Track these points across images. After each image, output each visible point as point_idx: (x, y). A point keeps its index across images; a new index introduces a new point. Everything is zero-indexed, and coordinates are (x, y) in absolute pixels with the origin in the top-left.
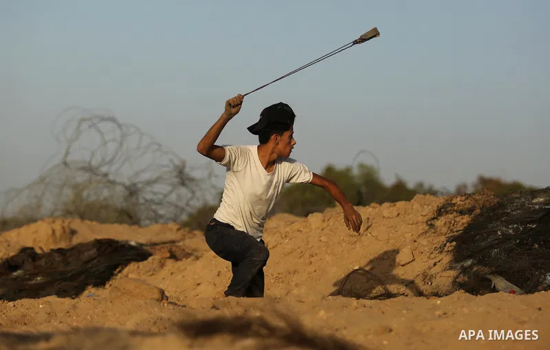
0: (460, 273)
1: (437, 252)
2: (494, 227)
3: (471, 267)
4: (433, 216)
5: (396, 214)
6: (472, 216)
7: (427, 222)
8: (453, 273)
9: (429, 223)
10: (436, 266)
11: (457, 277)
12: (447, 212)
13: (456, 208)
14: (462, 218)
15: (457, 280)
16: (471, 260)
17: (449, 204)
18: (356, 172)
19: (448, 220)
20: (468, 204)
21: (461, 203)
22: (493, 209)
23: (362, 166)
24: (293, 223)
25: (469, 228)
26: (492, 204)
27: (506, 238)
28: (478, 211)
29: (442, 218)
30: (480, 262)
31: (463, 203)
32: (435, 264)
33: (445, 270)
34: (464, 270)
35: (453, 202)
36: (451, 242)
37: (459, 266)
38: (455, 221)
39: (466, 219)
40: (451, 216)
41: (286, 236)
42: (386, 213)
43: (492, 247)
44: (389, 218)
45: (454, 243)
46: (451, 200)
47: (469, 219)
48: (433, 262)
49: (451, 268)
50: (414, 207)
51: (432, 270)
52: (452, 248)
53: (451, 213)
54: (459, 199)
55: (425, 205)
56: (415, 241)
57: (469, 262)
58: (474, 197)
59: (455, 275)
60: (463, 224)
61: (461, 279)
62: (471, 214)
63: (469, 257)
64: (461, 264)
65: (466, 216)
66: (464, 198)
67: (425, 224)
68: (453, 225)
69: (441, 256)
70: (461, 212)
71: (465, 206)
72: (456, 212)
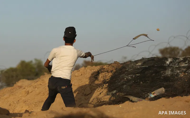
0: (112, 96)
1: (101, 88)
2: (122, 77)
3: (116, 93)
4: (96, 74)
5: (80, 74)
6: (112, 73)
7: (94, 77)
8: (108, 97)
9: (95, 77)
10: (101, 94)
11: (111, 98)
12: (102, 72)
13: (105, 70)
14: (108, 74)
15: (111, 99)
16: (115, 91)
17: (102, 68)
19: (103, 75)
20: (110, 68)
21: (107, 68)
22: (121, 69)
23: (36, 60)
24: (37, 81)
25: (112, 78)
26: (120, 67)
27: (128, 81)
28: (115, 71)
29: (100, 74)
30: (120, 91)
31: (108, 68)
32: (100, 94)
33: (105, 95)
34: (113, 95)
35: (104, 68)
36: (106, 84)
37: (111, 93)
38: (106, 76)
39: (110, 74)
40: (103, 73)
41: (35, 87)
42: (76, 74)
43: (123, 84)
44: (78, 76)
45: (107, 84)
46: (103, 67)
47: (112, 74)
48: (99, 93)
49: (107, 95)
50: (88, 71)
51: (99, 96)
52: (106, 86)
53: (104, 72)
54: (106, 66)
55: (92, 70)
56: (90, 85)
57: (115, 92)
58: (112, 65)
59: (110, 97)
60: (109, 76)
61: (113, 98)
62: (112, 72)
63: (115, 89)
64: (112, 92)
65: (110, 73)
66: (108, 66)
67: (93, 78)
68: (105, 77)
69: (102, 90)
70: (108, 72)
71: (109, 69)
72: (106, 71)
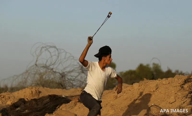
1: (185, 98)
5: (168, 83)
7: (180, 86)
8: (191, 106)
9: (182, 86)
10: (184, 103)
12: (188, 82)
18: (151, 66)
19: (189, 85)
24: (127, 87)
29: (187, 84)
35: (191, 77)
36: (190, 94)
41: (124, 92)
42: (164, 83)
44: (165, 84)
50: (175, 80)
52: (191, 96)
53: (190, 82)
55: (180, 79)
56: (176, 94)
67: (180, 87)
68: (191, 87)
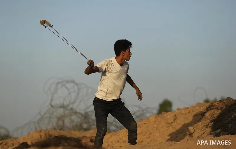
2: (231, 114)
3: (220, 133)
4: (204, 112)
5: (188, 112)
6: (222, 110)
8: (211, 136)
9: (203, 115)
12: (211, 109)
13: (215, 107)
14: (218, 112)
16: (220, 130)
17: (211, 105)
19: (211, 113)
20: (221, 105)
22: (232, 106)
25: (220, 115)
26: (231, 104)
29: (209, 112)
30: (224, 130)
31: (218, 104)
32: (204, 133)
33: (208, 135)
34: (217, 135)
35: (214, 104)
37: (214, 133)
38: (214, 113)
40: (212, 111)
43: (229, 123)
44: (185, 114)
45: (213, 123)
48: (203, 132)
49: (211, 134)
51: (203, 136)
52: (212, 125)
53: (213, 110)
57: (219, 131)
58: (223, 101)
60: (218, 114)
62: (221, 109)
63: (219, 128)
65: (220, 110)
66: (218, 102)
67: (200, 116)
68: (214, 115)
69: (207, 129)
70: (217, 109)
71: (219, 106)
72: (215, 109)
